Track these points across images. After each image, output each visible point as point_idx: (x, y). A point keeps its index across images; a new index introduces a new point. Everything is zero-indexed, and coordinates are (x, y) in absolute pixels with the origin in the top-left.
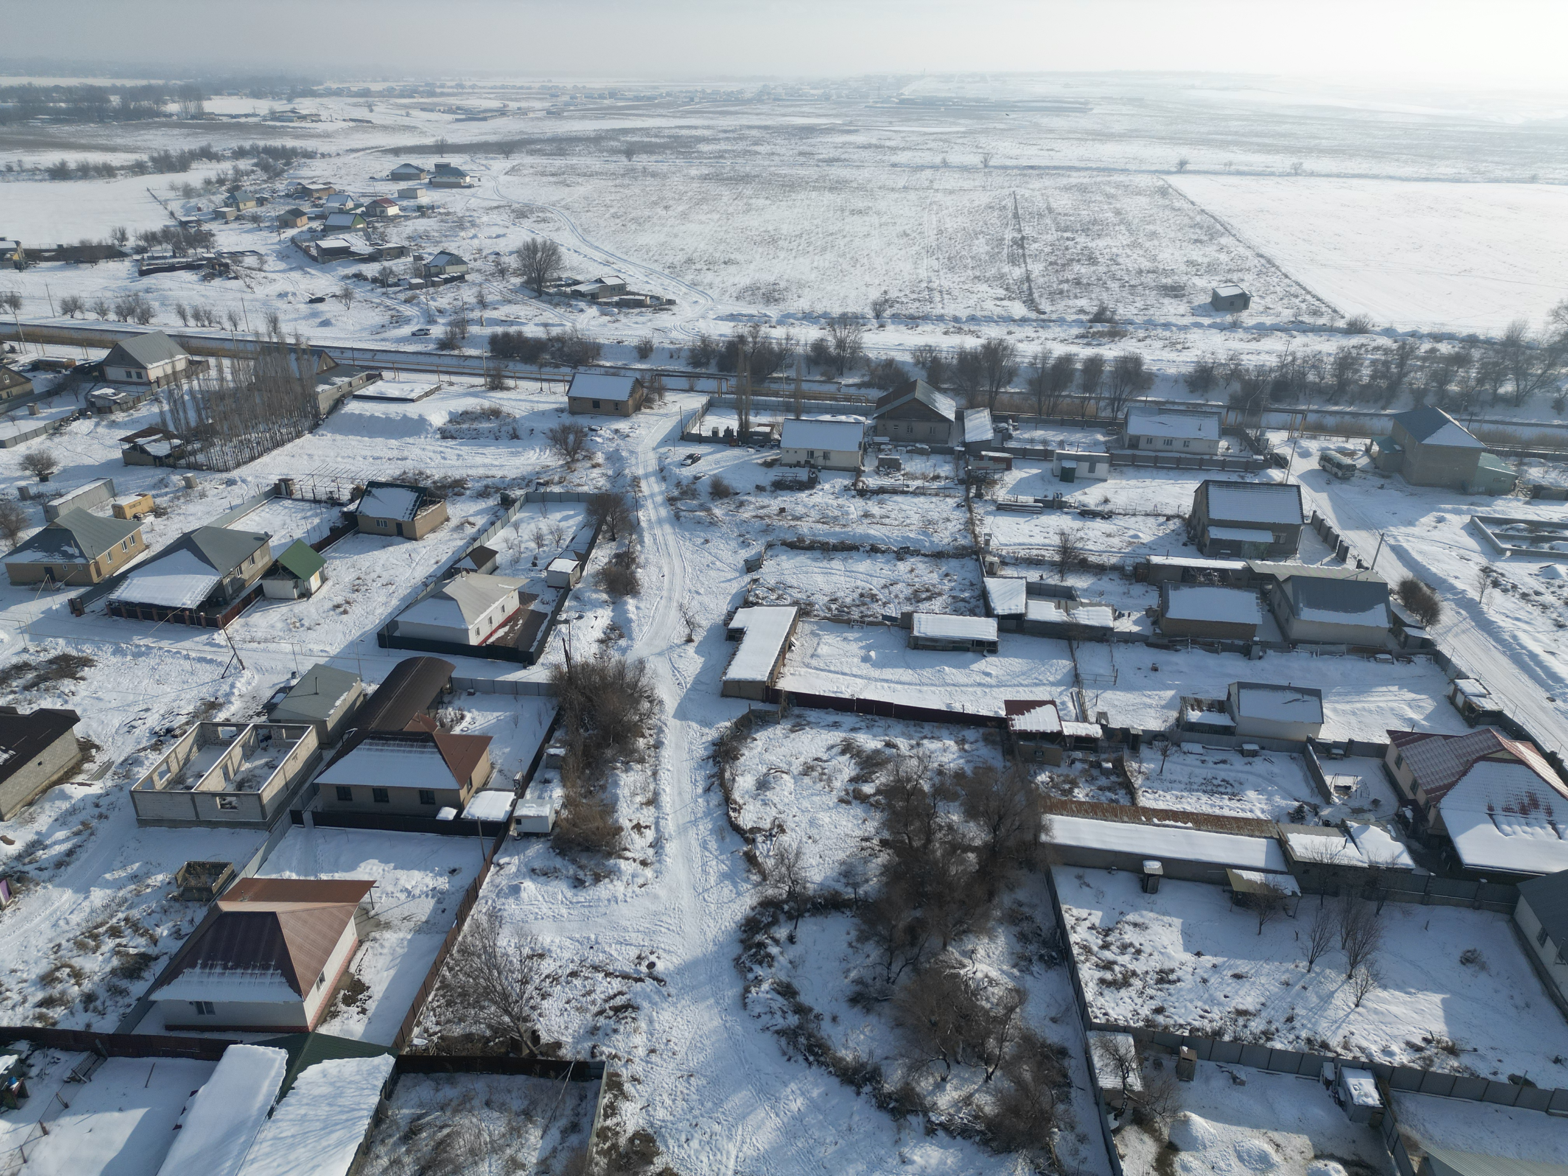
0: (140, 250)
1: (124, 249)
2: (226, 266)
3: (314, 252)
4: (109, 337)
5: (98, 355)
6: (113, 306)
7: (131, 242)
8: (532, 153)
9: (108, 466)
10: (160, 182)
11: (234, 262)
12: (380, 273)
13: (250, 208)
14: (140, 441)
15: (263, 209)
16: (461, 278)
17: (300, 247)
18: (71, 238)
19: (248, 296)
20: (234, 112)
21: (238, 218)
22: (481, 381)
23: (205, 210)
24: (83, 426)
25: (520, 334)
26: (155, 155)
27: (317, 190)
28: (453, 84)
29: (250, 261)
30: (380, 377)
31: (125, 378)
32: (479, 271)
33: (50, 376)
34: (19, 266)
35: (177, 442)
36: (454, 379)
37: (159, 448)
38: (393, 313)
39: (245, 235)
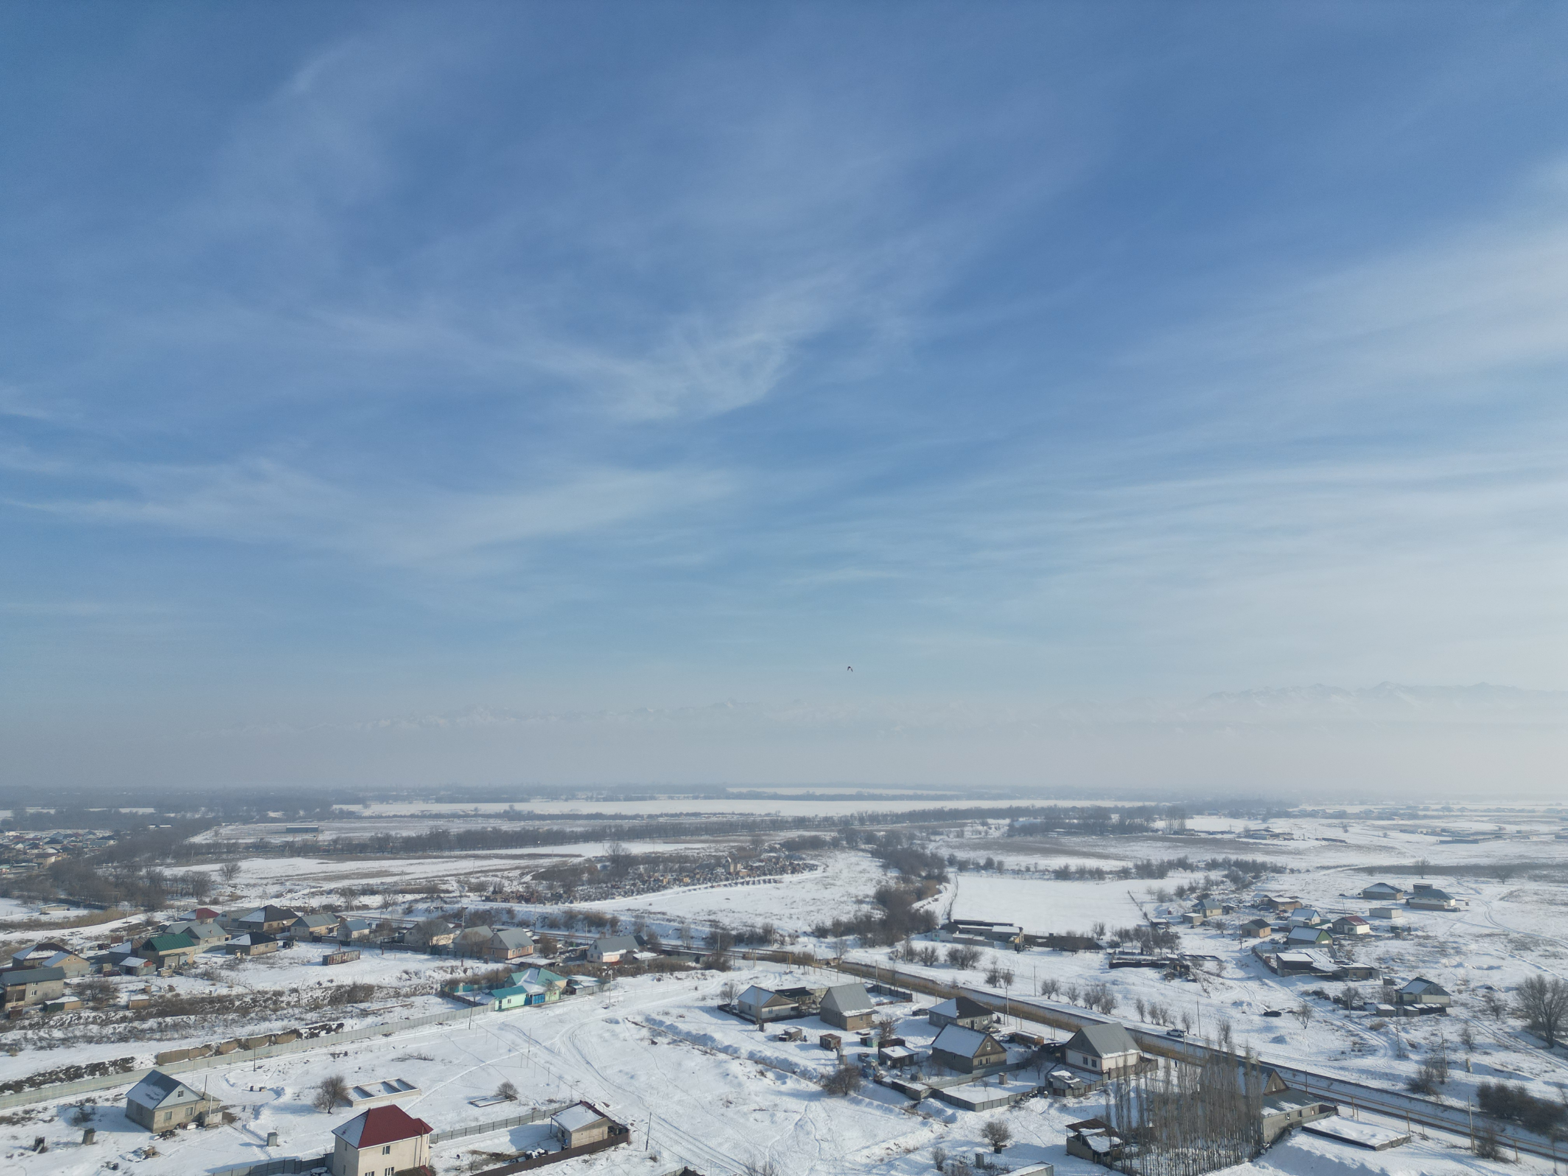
0: (1113, 945)
1: (1100, 943)
2: (1187, 968)
3: (1274, 964)
4: (1075, 1021)
5: (1063, 1037)
6: (1083, 993)
7: (1108, 937)
8: (1536, 878)
9: (1052, 1151)
10: (1140, 886)
11: (1195, 965)
12: (1344, 993)
13: (1216, 915)
14: (1085, 1131)
15: (1228, 917)
16: (1441, 1011)
17: (1260, 958)
18: (1060, 929)
19: (1204, 1000)
20: (1212, 830)
21: (1203, 924)
22: (1466, 1142)
23: (1175, 914)
24: (1038, 1104)
25: (1522, 1091)
26: (1139, 863)
27: (1283, 904)
28: (1439, 807)
29: (1210, 965)
30: (1335, 1111)
31: (1081, 1064)
32: (1464, 1005)
33: (1022, 1050)
34: (1018, 949)
35: (1116, 1140)
36: (1428, 1131)
37: (1100, 1143)
38: (1356, 1039)
39: (1208, 941)
